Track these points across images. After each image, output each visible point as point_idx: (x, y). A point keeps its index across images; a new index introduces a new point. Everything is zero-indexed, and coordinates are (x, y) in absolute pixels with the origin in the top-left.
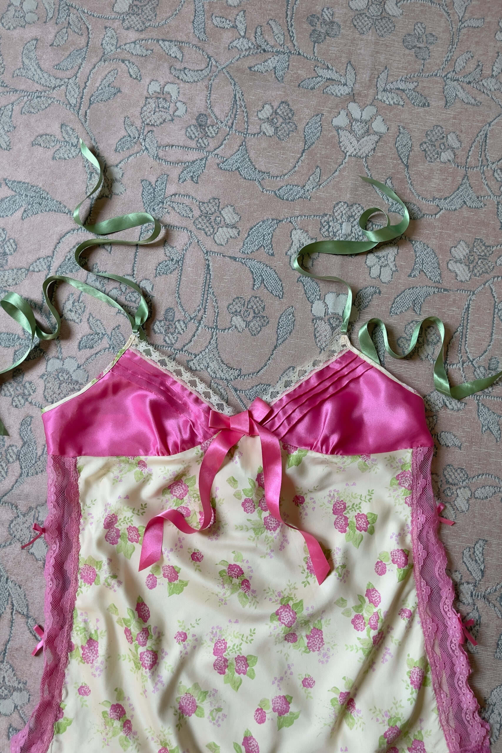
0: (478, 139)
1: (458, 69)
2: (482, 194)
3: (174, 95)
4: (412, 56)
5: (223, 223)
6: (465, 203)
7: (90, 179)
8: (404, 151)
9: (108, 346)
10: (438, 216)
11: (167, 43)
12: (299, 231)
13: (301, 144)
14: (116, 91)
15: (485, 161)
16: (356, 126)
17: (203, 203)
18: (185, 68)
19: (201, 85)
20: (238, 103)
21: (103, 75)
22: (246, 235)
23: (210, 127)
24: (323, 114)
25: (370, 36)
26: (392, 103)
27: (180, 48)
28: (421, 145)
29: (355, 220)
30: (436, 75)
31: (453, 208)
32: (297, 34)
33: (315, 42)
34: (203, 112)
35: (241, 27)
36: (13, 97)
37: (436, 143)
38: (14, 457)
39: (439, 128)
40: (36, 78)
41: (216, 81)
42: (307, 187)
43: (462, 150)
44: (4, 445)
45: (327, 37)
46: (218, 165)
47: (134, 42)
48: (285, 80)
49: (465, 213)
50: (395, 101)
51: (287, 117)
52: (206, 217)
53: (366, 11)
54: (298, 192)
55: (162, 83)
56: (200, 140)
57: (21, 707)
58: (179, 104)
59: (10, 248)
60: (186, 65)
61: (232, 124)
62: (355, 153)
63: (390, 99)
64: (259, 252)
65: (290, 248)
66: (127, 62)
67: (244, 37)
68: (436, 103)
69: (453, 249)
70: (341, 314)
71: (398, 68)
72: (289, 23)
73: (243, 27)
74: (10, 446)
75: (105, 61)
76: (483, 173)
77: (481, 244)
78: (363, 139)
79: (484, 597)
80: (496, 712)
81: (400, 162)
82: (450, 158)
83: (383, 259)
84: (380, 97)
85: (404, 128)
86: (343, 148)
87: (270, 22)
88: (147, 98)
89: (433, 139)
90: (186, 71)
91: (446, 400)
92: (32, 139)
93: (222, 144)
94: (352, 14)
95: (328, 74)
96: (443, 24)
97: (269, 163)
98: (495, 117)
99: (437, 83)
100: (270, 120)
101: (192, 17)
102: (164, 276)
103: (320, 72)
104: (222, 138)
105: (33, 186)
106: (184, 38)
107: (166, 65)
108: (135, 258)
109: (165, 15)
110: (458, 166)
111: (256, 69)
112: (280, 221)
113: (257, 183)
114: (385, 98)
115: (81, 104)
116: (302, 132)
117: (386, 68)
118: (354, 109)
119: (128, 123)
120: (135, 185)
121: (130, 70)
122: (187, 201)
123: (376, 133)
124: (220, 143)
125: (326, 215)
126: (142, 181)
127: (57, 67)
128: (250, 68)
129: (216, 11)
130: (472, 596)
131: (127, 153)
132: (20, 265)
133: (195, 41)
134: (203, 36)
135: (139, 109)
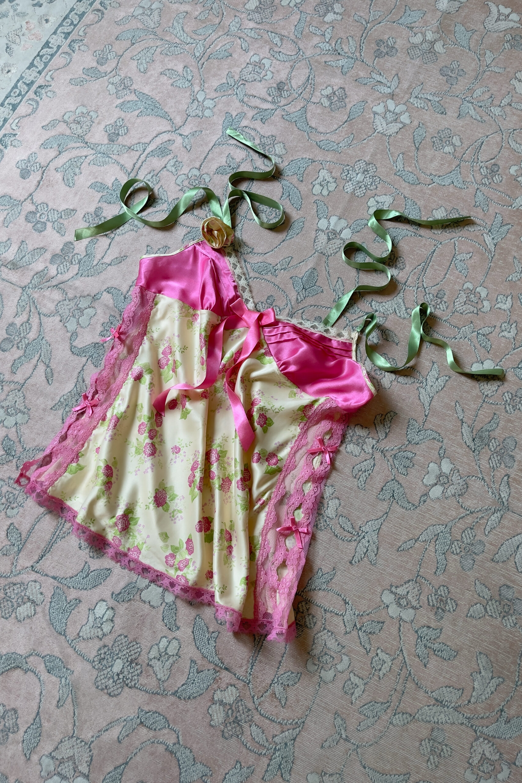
0: (476, 144)
1: (475, 96)
2: (468, 181)
3: (267, 66)
4: (444, 80)
5: (273, 152)
6: (453, 183)
7: (192, 103)
8: (418, 139)
9: (166, 209)
10: (430, 186)
11: (273, 34)
12: (325, 171)
13: (346, 117)
14: (229, 55)
15: (476, 159)
16: (388, 115)
17: (264, 137)
18: (280, 52)
19: (288, 64)
20: (310, 81)
21: (224, 43)
22: (287, 164)
23: (285, 92)
24: (367, 102)
25: (417, 62)
26: (419, 106)
27: (281, 40)
28: (432, 138)
29: (368, 174)
30: (457, 96)
31: (443, 184)
32: (365, 49)
33: (376, 57)
34: (283, 80)
35: (328, 36)
36: (159, 43)
37: (443, 139)
38: (77, 261)
39: (449, 130)
40: (178, 35)
41: (299, 64)
42: (341, 145)
43: (462, 149)
44: (73, 252)
45: (386, 56)
46: (283, 116)
47: (251, 29)
48: (348, 75)
49: (451, 189)
50: (422, 105)
51: (341, 98)
52: (263, 146)
53: (419, 45)
54: (333, 146)
55: (261, 57)
56: (275, 98)
57: (20, 425)
58: (268, 73)
59: (123, 131)
60: (282, 50)
61: (301, 93)
62: (382, 131)
63: (419, 104)
64: (292, 177)
65: (316, 180)
66: (242, 40)
67: (327, 42)
68: (452, 113)
69: (434, 211)
70: (338, 231)
71: (431, 86)
72: (362, 41)
73: (329, 37)
74: (77, 254)
75: (227, 35)
76: (473, 167)
77: (456, 213)
78: (391, 124)
79: (382, 452)
80: (366, 538)
81: (413, 145)
82: (450, 151)
83: (380, 204)
84: (411, 101)
85: (423, 124)
86: (374, 127)
87: (350, 38)
88: (248, 64)
89: (442, 136)
90: (280, 54)
91: (396, 309)
92: (162, 70)
93: (290, 104)
94: (409, 45)
95: (379, 78)
96: (473, 65)
97: (319, 123)
98: (492, 132)
99: (456, 101)
100: (328, 97)
101: (296, 23)
102: (221, 175)
103: (374, 75)
104: (290, 100)
105: (152, 98)
106: (286, 34)
107: (268, 47)
108: (205, 159)
109: (277, 18)
110: (455, 158)
111: (329, 63)
112: (314, 161)
113: (306, 134)
114: (415, 102)
115: (202, 57)
116: (349, 110)
117: (422, 84)
118: (391, 105)
119: (229, 75)
120: (221, 115)
121: (243, 45)
122: (253, 133)
123: (402, 123)
124: (289, 102)
125: (349, 165)
126: (227, 113)
127: (195, 32)
128: (325, 62)
129: (313, 23)
130: (373, 448)
131: (223, 94)
132: (125, 143)
133: (293, 37)
134: (299, 36)
135: (240, 69)
